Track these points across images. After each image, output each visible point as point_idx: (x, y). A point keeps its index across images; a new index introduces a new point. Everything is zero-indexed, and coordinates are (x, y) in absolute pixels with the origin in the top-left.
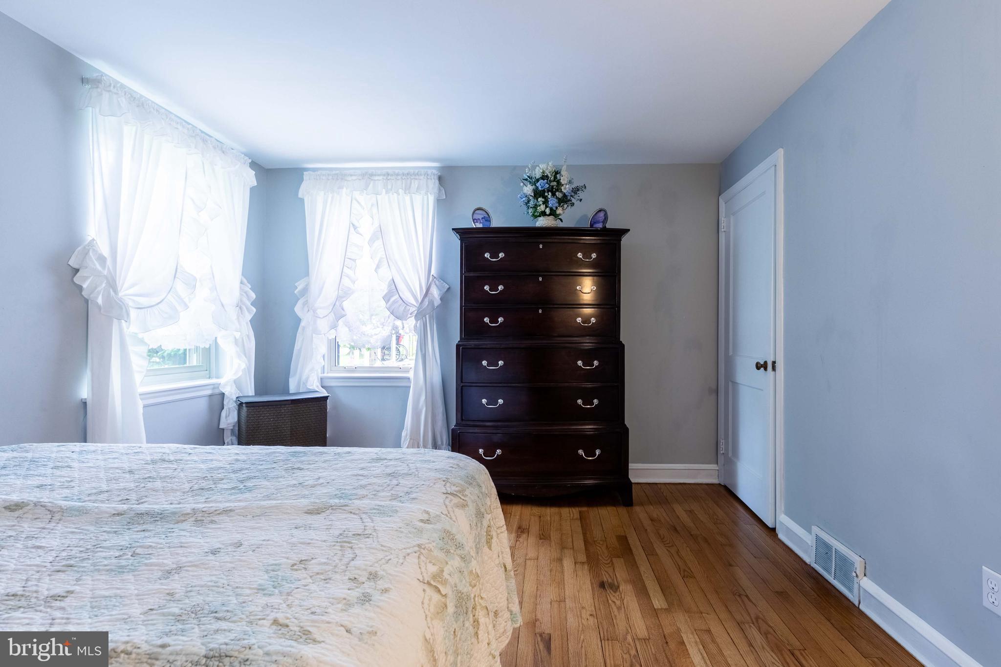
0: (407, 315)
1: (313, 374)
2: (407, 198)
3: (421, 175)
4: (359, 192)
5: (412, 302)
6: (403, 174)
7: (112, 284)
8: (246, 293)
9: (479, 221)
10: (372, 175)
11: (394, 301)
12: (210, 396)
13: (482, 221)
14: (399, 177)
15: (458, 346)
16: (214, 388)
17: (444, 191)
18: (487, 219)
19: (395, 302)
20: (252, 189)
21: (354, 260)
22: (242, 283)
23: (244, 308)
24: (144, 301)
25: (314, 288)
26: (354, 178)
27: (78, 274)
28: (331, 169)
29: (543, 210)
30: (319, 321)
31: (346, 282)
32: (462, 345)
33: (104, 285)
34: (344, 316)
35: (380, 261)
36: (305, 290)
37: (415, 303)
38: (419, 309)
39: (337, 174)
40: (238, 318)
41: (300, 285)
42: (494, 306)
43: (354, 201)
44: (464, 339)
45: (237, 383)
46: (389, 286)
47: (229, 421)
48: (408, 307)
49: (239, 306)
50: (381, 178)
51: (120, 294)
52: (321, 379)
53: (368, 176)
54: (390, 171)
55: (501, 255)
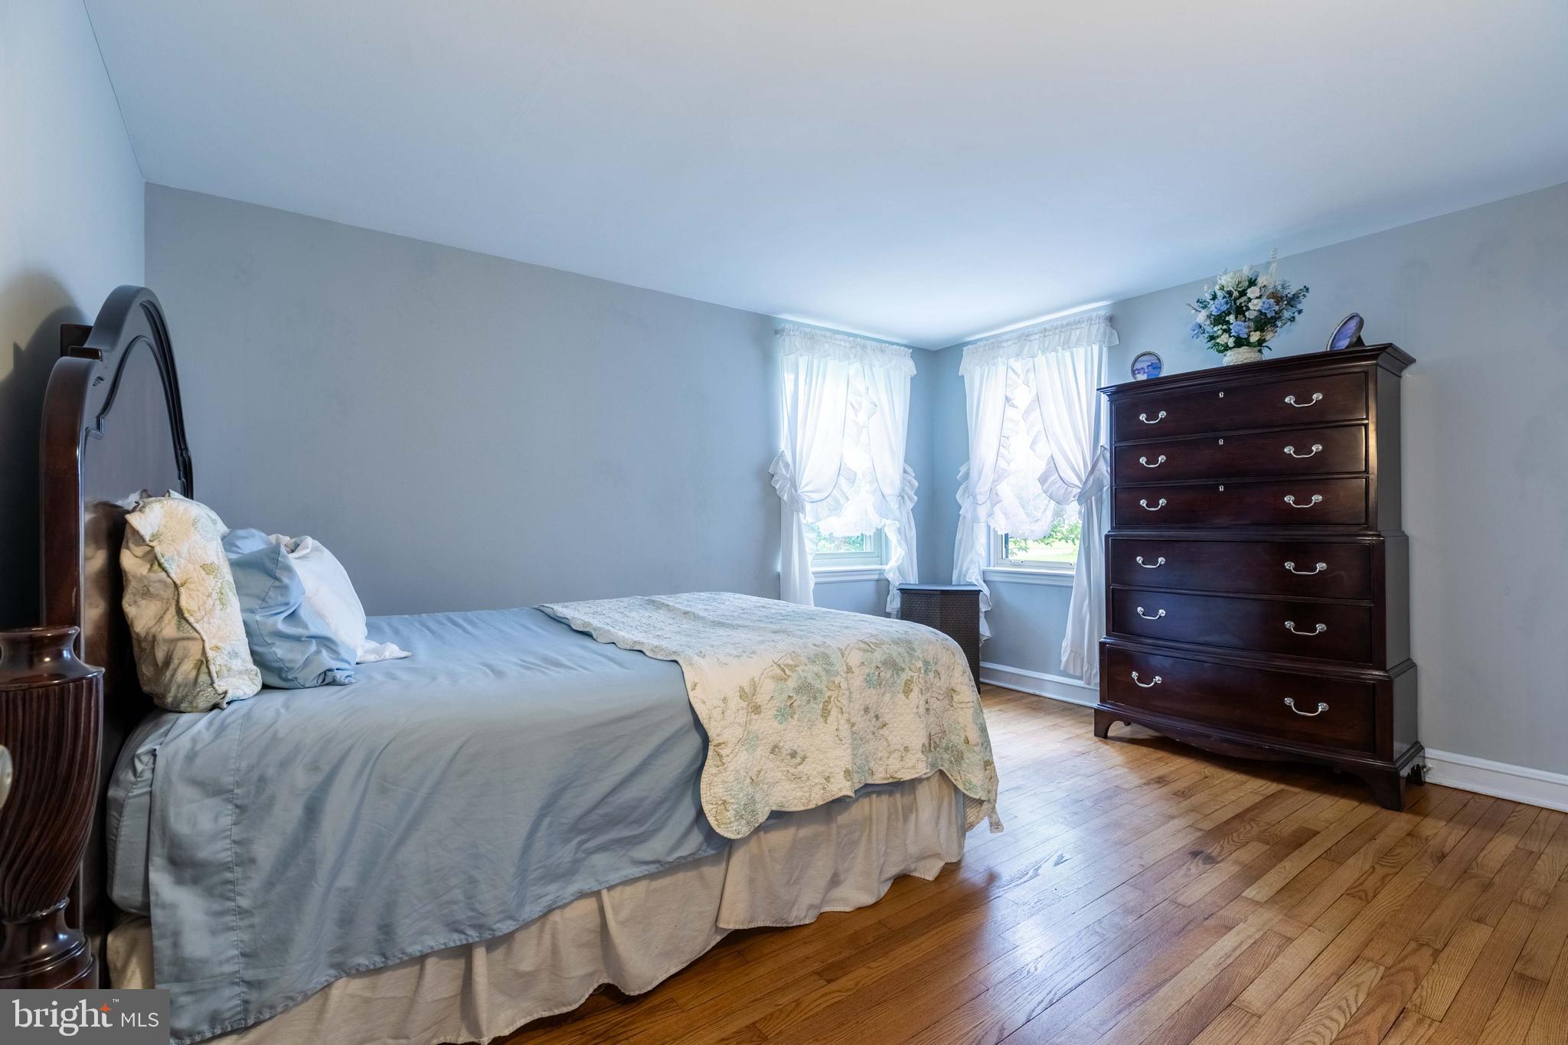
0: (1069, 499)
1: (973, 566)
2: (1067, 354)
3: (1083, 322)
4: (1013, 359)
5: (1072, 482)
6: (1062, 326)
7: (794, 485)
8: (909, 482)
9: (1142, 371)
10: (1028, 335)
11: (1051, 483)
12: (878, 580)
13: (1146, 371)
14: (1058, 331)
15: (1107, 537)
16: (880, 574)
17: (1116, 334)
18: (1157, 365)
19: (1053, 483)
20: (912, 379)
21: (1008, 438)
22: (905, 472)
23: (906, 497)
24: (816, 496)
25: (974, 474)
26: (1010, 343)
27: (774, 479)
28: (987, 339)
29: (1225, 341)
30: (979, 508)
31: (1002, 464)
32: (1112, 536)
33: (788, 486)
34: (1001, 501)
35: (1036, 436)
36: (967, 476)
37: (1078, 484)
38: (1083, 489)
39: (993, 343)
40: (899, 508)
41: (963, 470)
42: (1151, 484)
43: (1010, 370)
44: (1116, 528)
45: (900, 570)
46: (1048, 464)
47: (893, 607)
48: (1070, 489)
49: (902, 496)
50: (1037, 336)
51: (799, 492)
52: (983, 572)
53: (1024, 336)
54: (1047, 326)
55: (1162, 414)
